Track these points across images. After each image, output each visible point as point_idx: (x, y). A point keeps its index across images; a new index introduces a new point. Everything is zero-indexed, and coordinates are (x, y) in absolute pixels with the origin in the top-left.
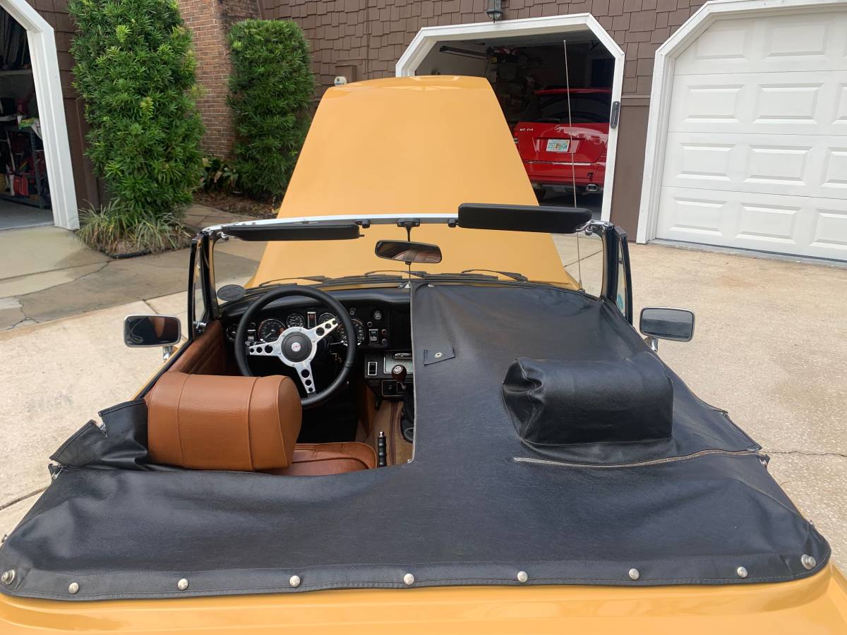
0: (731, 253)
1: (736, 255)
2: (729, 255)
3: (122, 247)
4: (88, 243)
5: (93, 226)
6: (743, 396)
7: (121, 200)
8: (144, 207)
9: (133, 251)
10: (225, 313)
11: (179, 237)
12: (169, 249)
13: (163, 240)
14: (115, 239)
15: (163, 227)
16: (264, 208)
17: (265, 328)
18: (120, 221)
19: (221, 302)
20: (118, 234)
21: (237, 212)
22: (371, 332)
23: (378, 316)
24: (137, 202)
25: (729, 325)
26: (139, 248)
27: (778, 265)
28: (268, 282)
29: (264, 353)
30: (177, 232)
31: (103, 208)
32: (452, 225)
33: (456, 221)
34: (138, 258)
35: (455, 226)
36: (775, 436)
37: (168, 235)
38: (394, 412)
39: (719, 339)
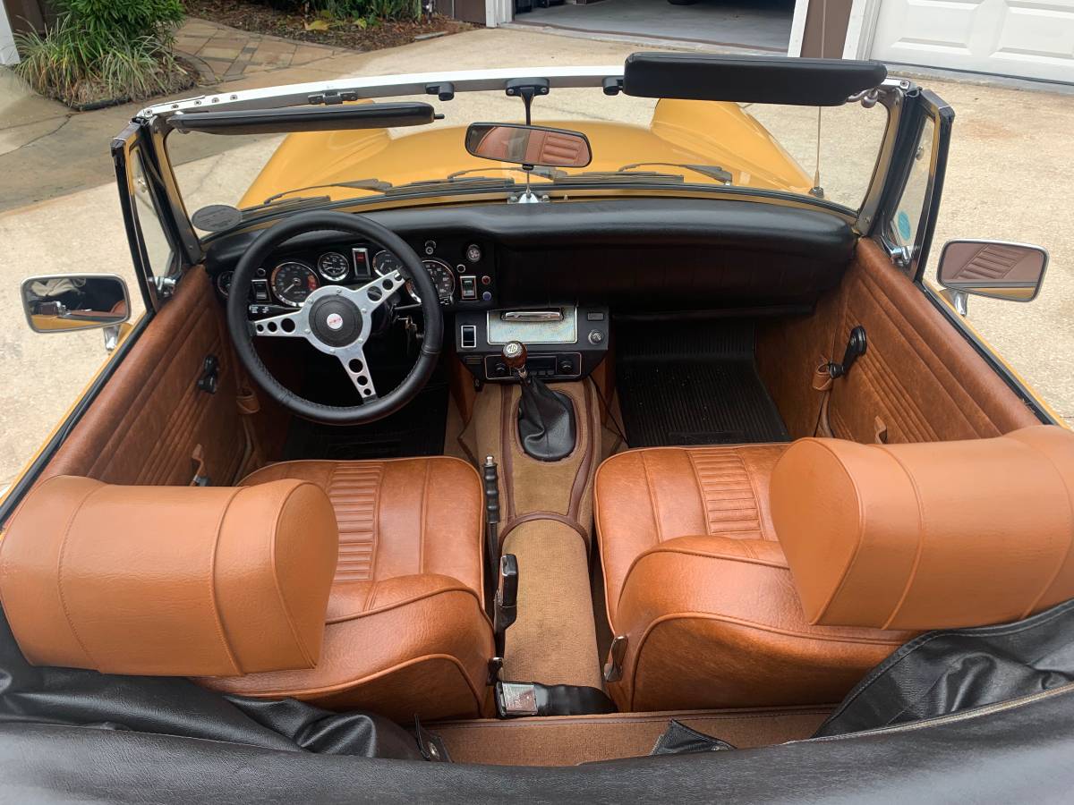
0: (982, 82)
1: (988, 85)
2: (978, 85)
3: (87, 92)
4: (35, 86)
5: (38, 59)
6: (1016, 321)
7: (72, 16)
8: (109, 27)
9: (105, 98)
10: (210, 253)
11: (171, 74)
12: (157, 93)
13: (146, 80)
14: (73, 82)
15: (143, 60)
16: (293, 21)
17: (283, 276)
18: (76, 49)
19: (201, 234)
20: (77, 72)
21: (253, 30)
22: (464, 280)
23: (474, 255)
24: (98, 18)
25: (986, 203)
26: (111, 93)
27: (1051, 100)
28: (280, 196)
29: (280, 332)
30: (166, 66)
31: (49, 30)
32: (611, 91)
33: (620, 82)
34: (113, 109)
35: (616, 93)
36: (1067, 390)
37: (152, 71)
38: (505, 404)
39: (972, 227)
